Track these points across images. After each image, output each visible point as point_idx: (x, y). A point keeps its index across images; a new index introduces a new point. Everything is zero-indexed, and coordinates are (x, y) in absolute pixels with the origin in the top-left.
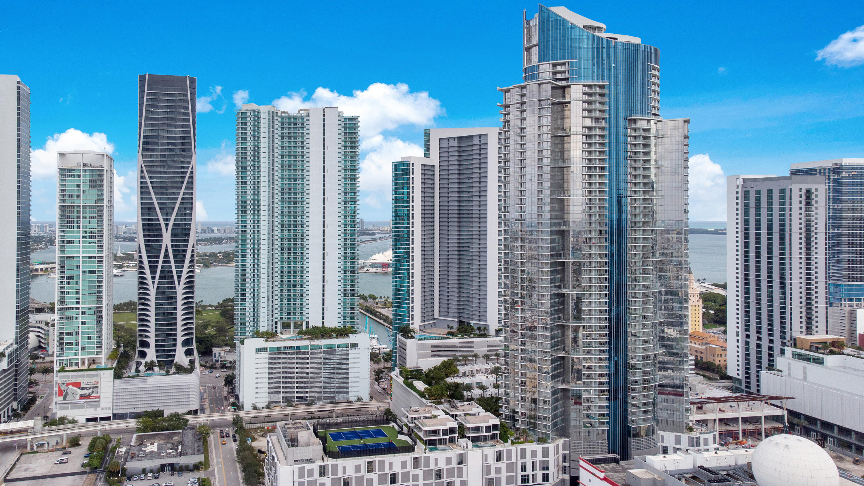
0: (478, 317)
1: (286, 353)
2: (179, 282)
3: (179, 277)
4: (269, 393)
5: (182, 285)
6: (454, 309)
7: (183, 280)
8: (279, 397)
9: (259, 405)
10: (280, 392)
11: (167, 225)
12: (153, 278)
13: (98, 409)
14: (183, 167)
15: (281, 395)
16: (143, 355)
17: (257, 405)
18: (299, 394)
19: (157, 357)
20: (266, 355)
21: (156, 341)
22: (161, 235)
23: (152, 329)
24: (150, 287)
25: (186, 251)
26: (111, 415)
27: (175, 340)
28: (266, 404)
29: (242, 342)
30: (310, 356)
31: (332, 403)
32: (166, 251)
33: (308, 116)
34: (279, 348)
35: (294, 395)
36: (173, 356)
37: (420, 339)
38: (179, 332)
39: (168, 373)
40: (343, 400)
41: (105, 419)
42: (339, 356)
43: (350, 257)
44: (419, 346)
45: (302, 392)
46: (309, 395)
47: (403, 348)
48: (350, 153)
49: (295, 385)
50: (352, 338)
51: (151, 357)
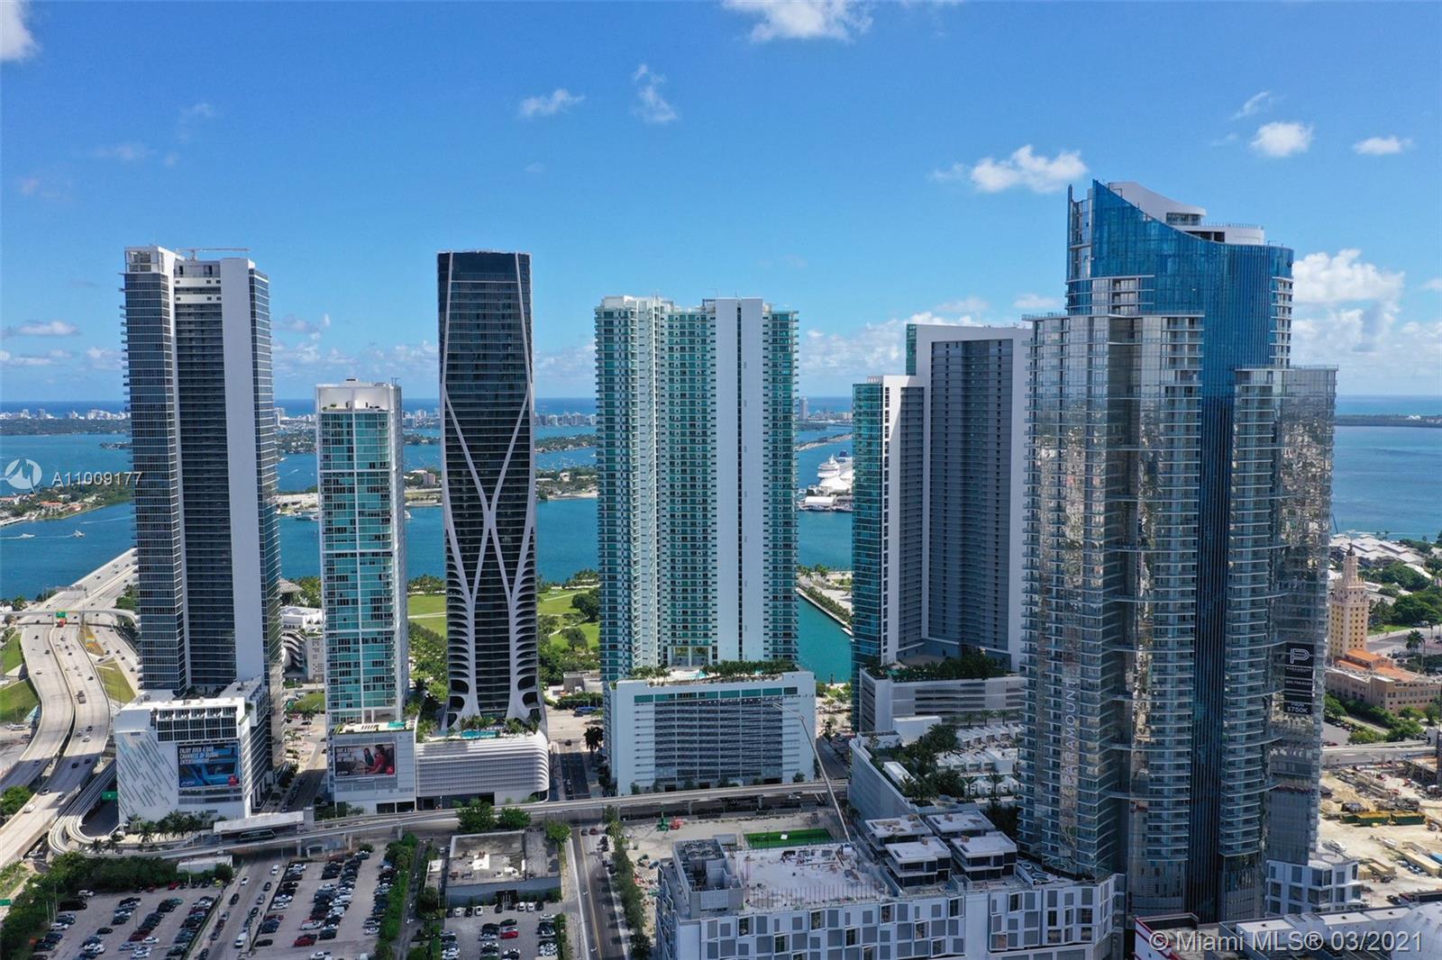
0: (992, 642)
1: (683, 704)
2: (511, 589)
3: (511, 581)
4: (657, 765)
5: (516, 594)
6: (954, 626)
7: (518, 586)
8: (672, 772)
9: (641, 785)
10: (674, 764)
11: (489, 499)
12: (471, 583)
13: (394, 790)
14: (512, 404)
15: (675, 769)
16: (458, 703)
17: (637, 783)
18: (704, 768)
19: (481, 706)
20: (651, 707)
21: (478, 681)
22: (481, 515)
23: (471, 663)
24: (466, 596)
25: (520, 539)
26: (415, 800)
27: (508, 680)
28: (650, 783)
29: (614, 687)
30: (720, 708)
31: (759, 782)
32: (490, 540)
33: (714, 311)
34: (671, 696)
35: (696, 768)
36: (505, 704)
37: (896, 680)
38: (514, 668)
39: (499, 734)
40: (773, 776)
41: (406, 807)
42: (764, 710)
43: (783, 544)
44: (895, 691)
45: (708, 764)
46: (720, 768)
47: (870, 692)
48: (782, 374)
49: (697, 754)
50: (787, 681)
51: (471, 708)
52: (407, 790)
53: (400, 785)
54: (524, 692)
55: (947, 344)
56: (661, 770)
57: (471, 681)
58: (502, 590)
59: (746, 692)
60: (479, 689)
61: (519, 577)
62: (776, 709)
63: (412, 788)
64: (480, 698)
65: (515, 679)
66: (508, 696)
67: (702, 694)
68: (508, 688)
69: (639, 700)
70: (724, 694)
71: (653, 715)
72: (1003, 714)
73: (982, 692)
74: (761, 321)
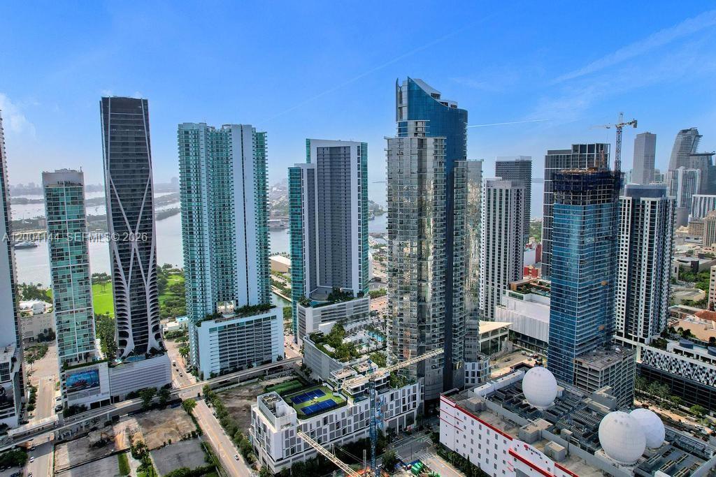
0: (346, 285)
1: (230, 330)
2: (146, 280)
3: (146, 276)
4: (220, 362)
5: (149, 282)
6: (329, 280)
7: (149, 278)
8: (227, 364)
10: (228, 360)
11: (134, 232)
12: (127, 278)
13: (99, 395)
14: (142, 181)
15: (229, 362)
16: (123, 343)
17: (214, 372)
18: (240, 360)
19: (135, 343)
20: (216, 333)
21: (133, 330)
23: (129, 321)
24: (125, 286)
25: (150, 253)
26: (109, 398)
27: (147, 328)
28: (218, 371)
29: (199, 325)
30: (246, 330)
31: (263, 363)
32: (135, 254)
33: (230, 131)
34: (225, 327)
35: (237, 360)
36: (147, 341)
37: (314, 307)
38: (150, 321)
39: (147, 357)
40: (268, 359)
41: (105, 403)
42: (263, 328)
43: (264, 246)
44: (314, 311)
45: (242, 358)
46: (247, 359)
47: (303, 314)
48: (261, 162)
49: (237, 353)
50: (272, 313)
51: (131, 345)
52: (105, 393)
53: (102, 391)
54: (155, 334)
55: (323, 148)
56: (222, 364)
57: (130, 331)
58: (142, 280)
59: (256, 321)
60: (134, 335)
61: (150, 273)
62: (269, 327)
63: (108, 393)
64: (134, 339)
65: (151, 327)
66: (147, 336)
67: (238, 324)
68: (147, 332)
69: (212, 330)
70: (247, 323)
71: (217, 337)
72: (352, 317)
73: (345, 308)
74: (252, 137)
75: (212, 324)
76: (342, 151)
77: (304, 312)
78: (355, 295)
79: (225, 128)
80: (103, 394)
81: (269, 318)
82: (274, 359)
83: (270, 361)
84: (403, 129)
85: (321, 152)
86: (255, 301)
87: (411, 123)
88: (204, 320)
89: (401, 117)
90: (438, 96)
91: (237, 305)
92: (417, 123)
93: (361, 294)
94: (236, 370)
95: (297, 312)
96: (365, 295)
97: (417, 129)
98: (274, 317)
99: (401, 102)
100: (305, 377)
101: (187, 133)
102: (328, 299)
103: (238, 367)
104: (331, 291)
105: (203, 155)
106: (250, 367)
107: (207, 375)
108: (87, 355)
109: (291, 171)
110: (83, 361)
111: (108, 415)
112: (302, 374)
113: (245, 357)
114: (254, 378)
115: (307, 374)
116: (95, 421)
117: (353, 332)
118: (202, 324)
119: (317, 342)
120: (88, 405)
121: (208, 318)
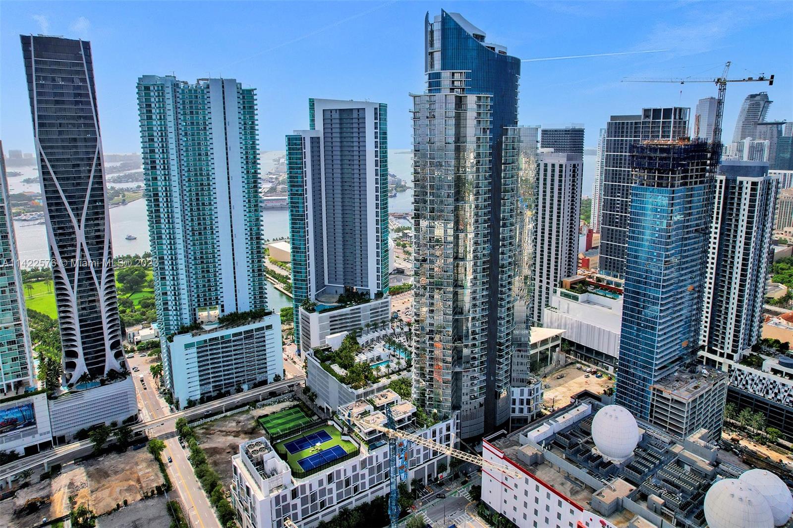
1: (212, 345)
2: (100, 283)
3: (99, 278)
4: (201, 385)
5: (103, 286)
6: (340, 277)
7: (103, 281)
8: (210, 387)
10: (210, 383)
11: (79, 221)
12: (72, 282)
13: (36, 436)
15: (211, 385)
16: (71, 366)
17: (191, 399)
18: (227, 382)
19: (87, 365)
20: (194, 350)
21: (84, 349)
22: (74, 233)
23: (78, 337)
24: (69, 291)
25: (102, 248)
26: (51, 439)
27: (103, 345)
28: (199, 397)
29: (170, 339)
30: (232, 344)
31: (256, 386)
32: (82, 250)
33: (208, 87)
34: (205, 341)
35: (223, 382)
36: (104, 361)
37: (321, 312)
38: (107, 337)
39: (103, 383)
40: (263, 379)
41: (46, 446)
42: (257, 340)
43: (256, 237)
44: (320, 319)
45: (229, 379)
46: (235, 380)
47: (307, 320)
48: (249, 129)
49: (222, 373)
50: (267, 321)
51: (81, 366)
52: (45, 434)
53: (39, 432)
54: (114, 352)
55: (331, 111)
56: (203, 387)
57: (79, 350)
58: (93, 284)
59: (246, 332)
60: (85, 354)
61: (104, 274)
62: (262, 339)
63: (48, 432)
64: (86, 359)
65: (108, 343)
66: (104, 355)
67: (222, 337)
68: (104, 350)
69: (188, 346)
70: (235, 335)
71: (196, 355)
72: (368, 325)
73: (359, 312)
74: (236, 95)
75: (188, 338)
76: (355, 115)
77: (309, 319)
78: (372, 296)
79: (201, 83)
80: (41, 435)
81: (262, 329)
82: (271, 378)
83: (264, 383)
84: (434, 82)
85: (328, 115)
86: (245, 306)
87: (446, 75)
88: (180, 333)
89: (432, 66)
90: (482, 38)
91: (223, 311)
92: (453, 74)
93: (379, 295)
94: (220, 396)
95: (300, 317)
96: (385, 295)
97: (453, 82)
98: (269, 327)
99: (432, 45)
100: (309, 403)
101: (147, 88)
102: (339, 301)
103: (223, 391)
104: (341, 291)
105: (170, 118)
106: (240, 390)
107: (183, 403)
108: (19, 385)
109: (289, 139)
110: (12, 394)
111: (46, 465)
112: (303, 397)
113: (233, 378)
114: (244, 405)
115: (312, 400)
116: (26, 474)
117: (369, 346)
118: (175, 338)
119: (323, 361)
120: (21, 450)
121: (183, 330)
